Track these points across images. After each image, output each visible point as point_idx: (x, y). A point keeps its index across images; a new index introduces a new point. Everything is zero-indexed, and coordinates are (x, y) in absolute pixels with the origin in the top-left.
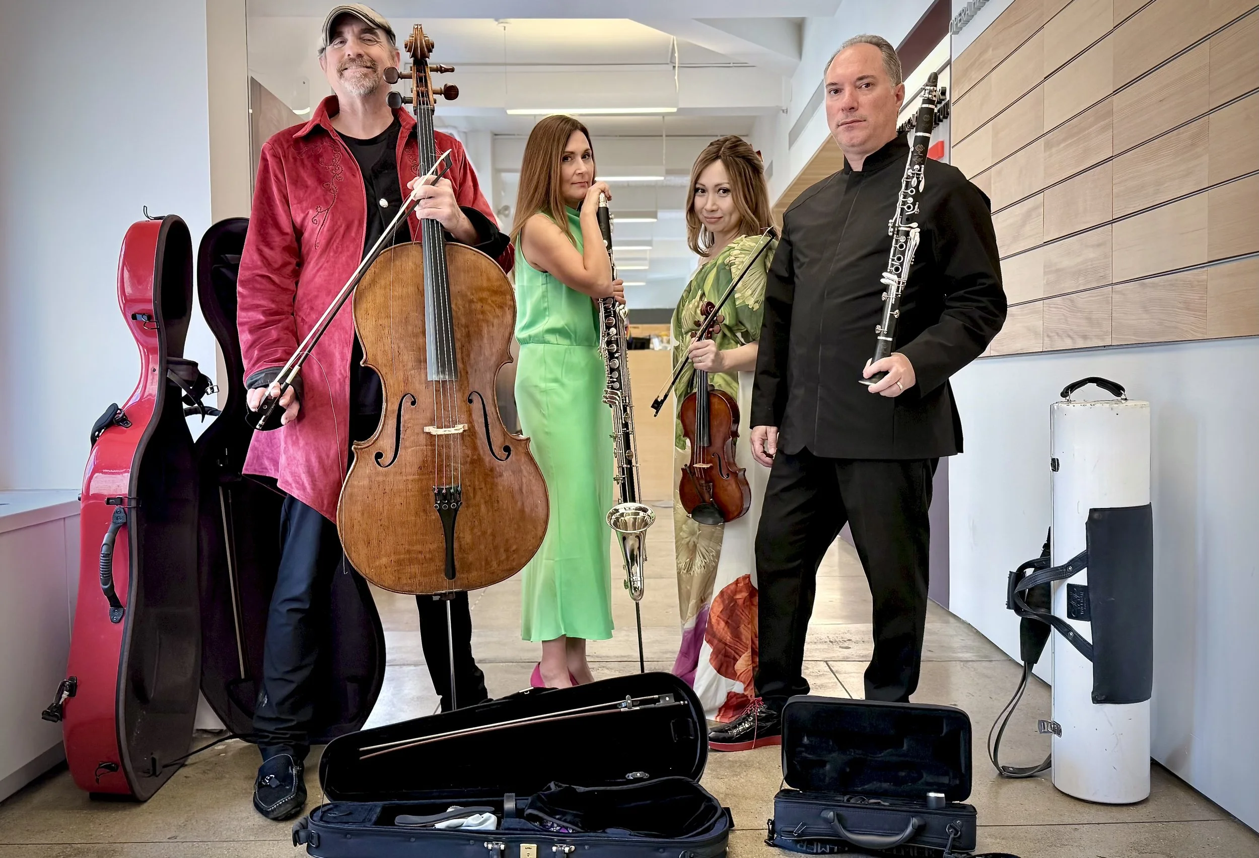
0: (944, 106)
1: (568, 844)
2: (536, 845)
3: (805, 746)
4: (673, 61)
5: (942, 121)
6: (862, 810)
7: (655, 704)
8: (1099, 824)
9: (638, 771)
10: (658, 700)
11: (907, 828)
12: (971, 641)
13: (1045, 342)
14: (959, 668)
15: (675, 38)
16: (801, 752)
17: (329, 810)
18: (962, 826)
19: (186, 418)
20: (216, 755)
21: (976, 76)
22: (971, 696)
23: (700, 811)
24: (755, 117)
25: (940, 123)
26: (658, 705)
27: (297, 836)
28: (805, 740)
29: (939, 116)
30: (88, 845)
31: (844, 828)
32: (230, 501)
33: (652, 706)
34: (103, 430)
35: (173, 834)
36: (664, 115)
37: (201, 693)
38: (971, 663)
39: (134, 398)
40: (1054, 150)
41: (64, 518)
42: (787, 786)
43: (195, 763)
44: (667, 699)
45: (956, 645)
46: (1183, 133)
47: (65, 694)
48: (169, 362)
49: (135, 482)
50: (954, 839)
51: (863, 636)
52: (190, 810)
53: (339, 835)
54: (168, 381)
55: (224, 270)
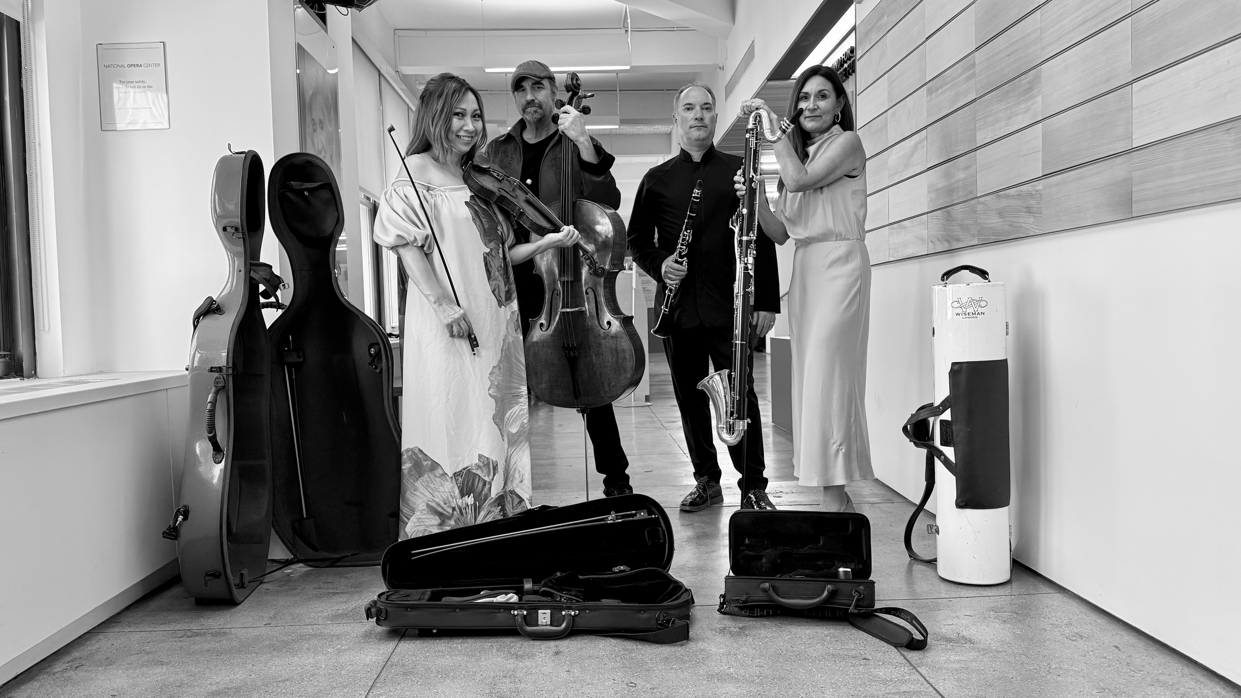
0: (853, 62)
1: (574, 610)
2: (550, 611)
3: (747, 546)
4: (625, 26)
5: (851, 75)
6: (790, 582)
7: (633, 517)
8: (967, 597)
9: (622, 565)
10: (635, 515)
11: (823, 593)
12: (878, 490)
13: (929, 246)
14: (867, 508)
15: (627, 6)
16: (743, 550)
17: (392, 594)
18: (864, 590)
19: (262, 310)
20: (286, 576)
21: (875, 37)
22: (876, 525)
23: (669, 589)
24: (697, 73)
25: (850, 76)
26: (635, 518)
27: (369, 612)
28: (747, 541)
29: (849, 71)
30: (203, 630)
31: (778, 595)
32: (294, 377)
33: (631, 519)
34: (202, 317)
35: (267, 622)
36: (617, 72)
37: (273, 530)
38: (877, 504)
39: (226, 290)
40: (933, 95)
41: (167, 389)
42: (732, 574)
43: (272, 581)
44: (642, 514)
45: (865, 493)
46: (1024, 80)
47: (180, 518)
48: (251, 264)
49: (231, 355)
50: (858, 600)
51: (792, 489)
52: (276, 608)
53: (401, 609)
54: (251, 279)
55: (288, 194)
